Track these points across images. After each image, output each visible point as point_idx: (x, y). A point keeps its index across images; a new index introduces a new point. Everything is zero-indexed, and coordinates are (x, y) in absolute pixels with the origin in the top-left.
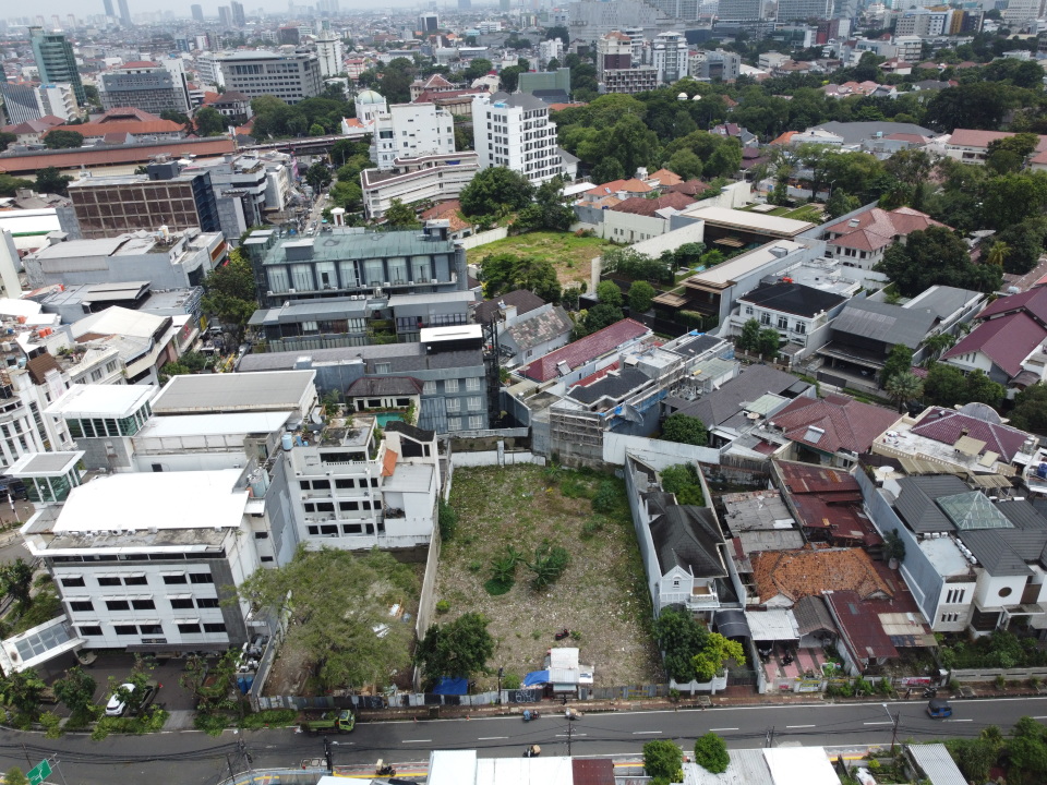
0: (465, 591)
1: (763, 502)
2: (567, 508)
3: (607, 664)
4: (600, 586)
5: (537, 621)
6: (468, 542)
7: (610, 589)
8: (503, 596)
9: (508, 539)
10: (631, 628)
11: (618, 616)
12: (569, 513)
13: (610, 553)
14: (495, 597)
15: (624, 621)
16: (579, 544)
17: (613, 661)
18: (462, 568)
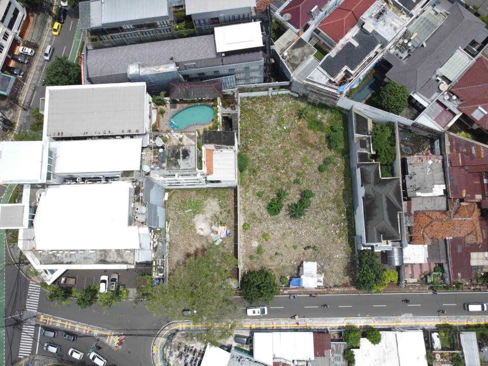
0: (257, 212)
1: (431, 166)
2: (311, 141)
3: (329, 265)
4: (328, 210)
5: (295, 236)
6: (254, 171)
7: (333, 213)
8: (276, 216)
9: (277, 170)
10: (343, 242)
11: (336, 234)
12: (312, 146)
13: (334, 184)
14: (273, 217)
15: (340, 237)
16: (318, 175)
17: (332, 263)
18: (254, 193)
